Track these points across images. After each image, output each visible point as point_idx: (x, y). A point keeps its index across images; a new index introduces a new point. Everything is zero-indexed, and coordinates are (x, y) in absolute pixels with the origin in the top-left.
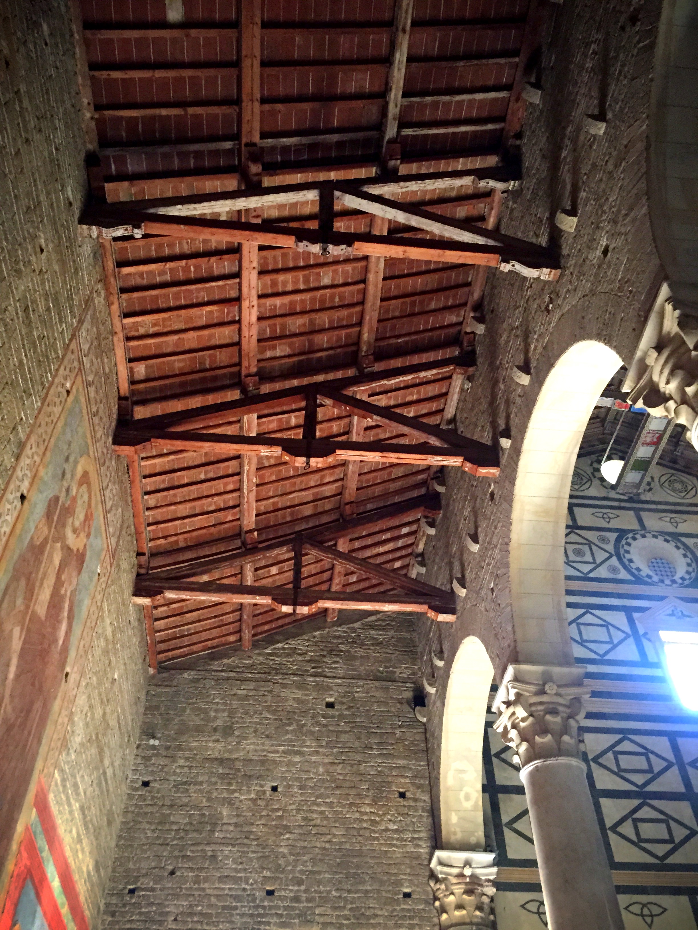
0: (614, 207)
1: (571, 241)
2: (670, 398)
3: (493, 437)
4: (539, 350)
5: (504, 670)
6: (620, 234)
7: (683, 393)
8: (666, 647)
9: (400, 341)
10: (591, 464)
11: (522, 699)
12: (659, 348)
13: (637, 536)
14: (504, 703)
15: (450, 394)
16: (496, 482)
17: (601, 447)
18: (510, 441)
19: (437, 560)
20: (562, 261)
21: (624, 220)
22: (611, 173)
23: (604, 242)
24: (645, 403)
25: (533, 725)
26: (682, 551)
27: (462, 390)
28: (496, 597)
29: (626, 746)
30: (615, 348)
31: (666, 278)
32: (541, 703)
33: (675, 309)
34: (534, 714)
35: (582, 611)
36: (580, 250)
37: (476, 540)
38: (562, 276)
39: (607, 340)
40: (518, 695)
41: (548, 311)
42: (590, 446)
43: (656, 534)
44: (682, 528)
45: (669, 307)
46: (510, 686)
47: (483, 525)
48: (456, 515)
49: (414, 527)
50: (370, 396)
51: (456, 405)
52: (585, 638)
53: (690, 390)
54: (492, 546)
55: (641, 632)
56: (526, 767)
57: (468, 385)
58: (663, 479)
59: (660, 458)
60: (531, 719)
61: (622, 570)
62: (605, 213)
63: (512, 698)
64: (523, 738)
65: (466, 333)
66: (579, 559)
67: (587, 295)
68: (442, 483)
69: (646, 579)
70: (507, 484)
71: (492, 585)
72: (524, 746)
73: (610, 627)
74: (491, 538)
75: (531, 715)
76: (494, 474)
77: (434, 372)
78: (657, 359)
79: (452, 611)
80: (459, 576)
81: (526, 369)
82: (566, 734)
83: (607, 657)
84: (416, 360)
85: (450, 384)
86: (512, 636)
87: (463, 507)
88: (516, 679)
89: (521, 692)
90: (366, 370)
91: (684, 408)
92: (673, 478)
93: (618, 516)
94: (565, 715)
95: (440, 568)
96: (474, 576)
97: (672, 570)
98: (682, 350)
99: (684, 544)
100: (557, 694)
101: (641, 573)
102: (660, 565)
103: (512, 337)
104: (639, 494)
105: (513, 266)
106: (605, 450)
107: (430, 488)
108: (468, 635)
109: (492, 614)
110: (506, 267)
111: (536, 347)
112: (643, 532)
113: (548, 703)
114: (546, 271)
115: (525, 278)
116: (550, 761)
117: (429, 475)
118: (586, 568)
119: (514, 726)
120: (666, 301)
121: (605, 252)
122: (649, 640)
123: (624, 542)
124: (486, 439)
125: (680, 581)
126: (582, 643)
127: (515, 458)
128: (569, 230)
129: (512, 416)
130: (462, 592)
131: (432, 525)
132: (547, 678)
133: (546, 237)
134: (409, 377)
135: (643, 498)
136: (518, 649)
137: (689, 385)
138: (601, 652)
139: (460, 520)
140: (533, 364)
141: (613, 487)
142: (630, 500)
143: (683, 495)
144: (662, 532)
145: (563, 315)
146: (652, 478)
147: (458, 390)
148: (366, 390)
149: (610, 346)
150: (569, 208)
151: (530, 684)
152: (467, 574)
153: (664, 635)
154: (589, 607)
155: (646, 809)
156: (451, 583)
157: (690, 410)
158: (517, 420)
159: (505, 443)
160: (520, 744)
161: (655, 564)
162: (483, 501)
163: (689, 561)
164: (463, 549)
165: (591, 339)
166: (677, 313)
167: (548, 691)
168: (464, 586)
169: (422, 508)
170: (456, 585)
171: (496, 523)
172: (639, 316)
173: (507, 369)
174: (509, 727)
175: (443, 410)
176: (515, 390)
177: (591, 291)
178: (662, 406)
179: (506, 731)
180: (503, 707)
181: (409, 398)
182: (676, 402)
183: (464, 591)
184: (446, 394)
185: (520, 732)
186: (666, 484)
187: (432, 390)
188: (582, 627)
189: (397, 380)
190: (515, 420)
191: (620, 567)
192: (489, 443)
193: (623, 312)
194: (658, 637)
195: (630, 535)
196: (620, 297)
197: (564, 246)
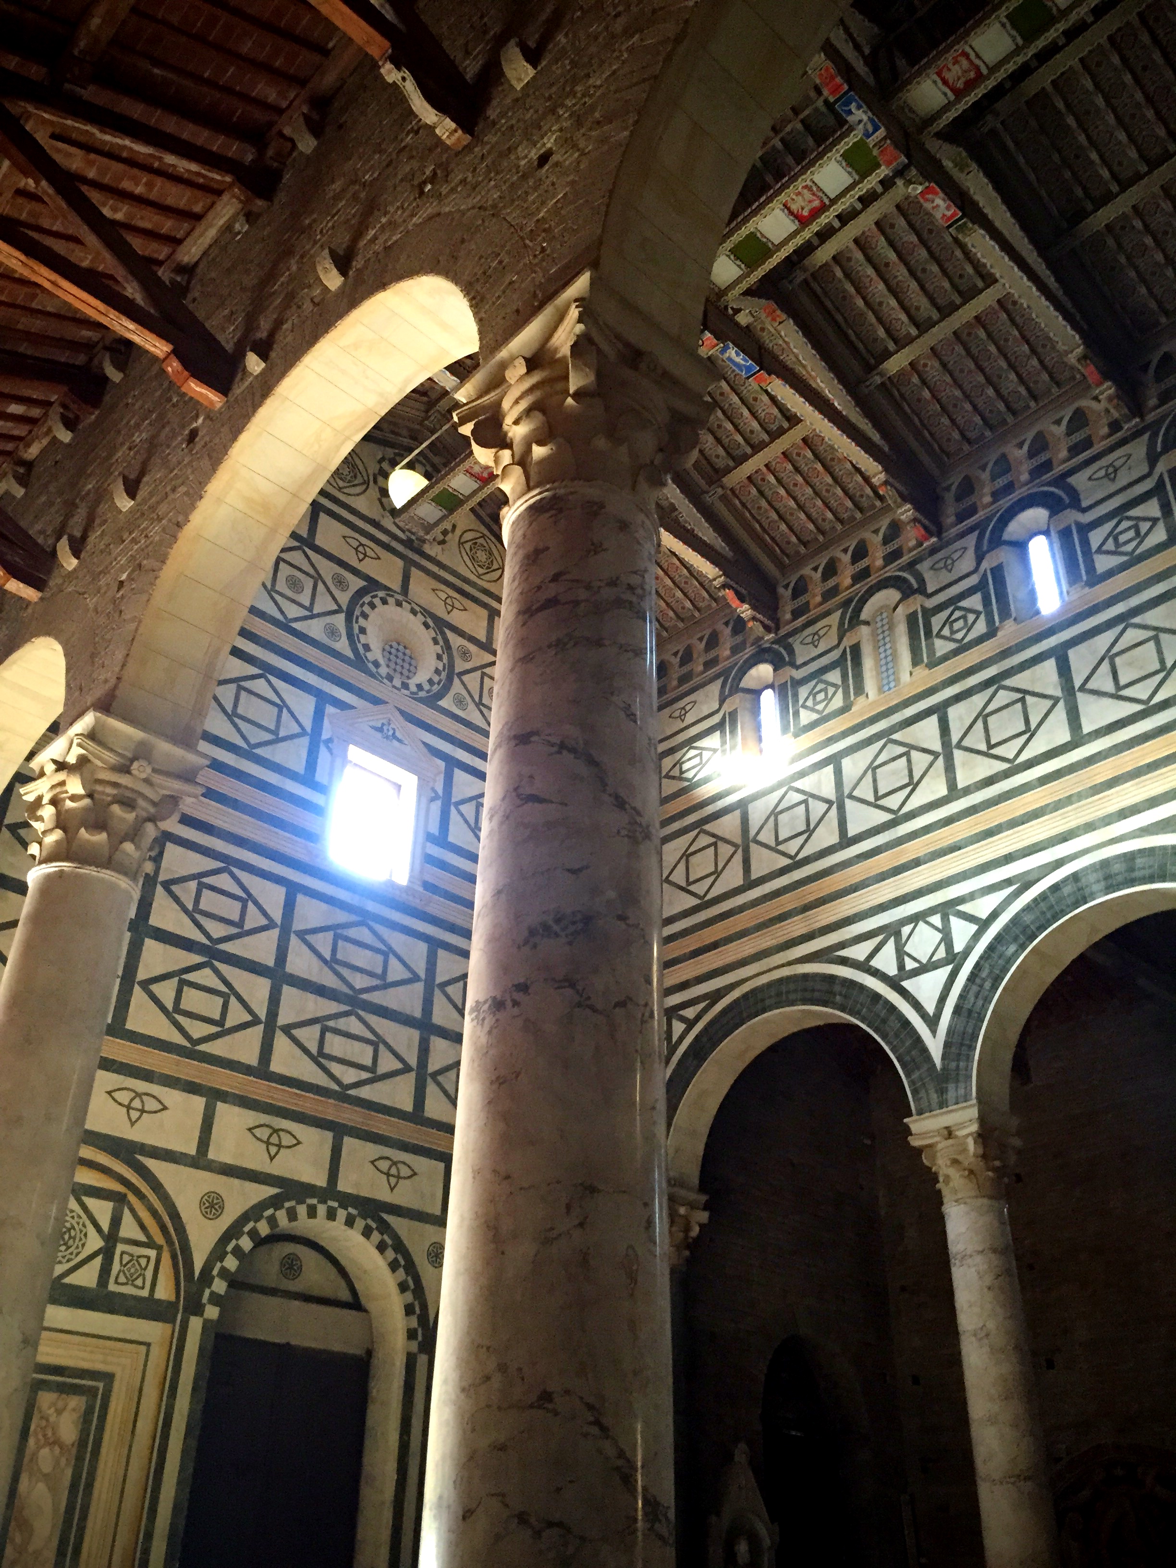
0: (591, 96)
1: (508, 101)
2: (508, 445)
3: (239, 341)
4: (378, 247)
5: (80, 715)
6: (575, 147)
7: (528, 451)
8: (348, 770)
9: (156, 71)
10: (380, 461)
11: (87, 769)
12: (533, 363)
13: (391, 600)
14: (55, 762)
15: (204, 222)
16: (208, 417)
17: (406, 441)
18: (263, 365)
19: (52, 488)
20: (481, 126)
21: (591, 129)
22: (613, 36)
23: (549, 142)
24: (473, 432)
25: (86, 809)
26: (438, 649)
27: (228, 228)
28: (123, 597)
29: (223, 881)
30: (480, 321)
31: (595, 265)
32: (115, 785)
33: (580, 321)
34: (96, 796)
35: (255, 671)
36: (512, 127)
37: (131, 491)
38: (468, 148)
39: (477, 302)
40: (83, 761)
41: (422, 193)
42: (393, 432)
43: (418, 609)
44: (457, 618)
45: (574, 313)
46: (76, 741)
47: (156, 474)
48: (119, 432)
49: (36, 412)
50: (54, 136)
51: (206, 246)
52: (240, 711)
53: (539, 452)
54: (154, 516)
55: (325, 736)
56: (44, 866)
57: (240, 226)
58: (469, 536)
59: (480, 504)
60: (87, 801)
61: (344, 638)
62: (574, 97)
63: (72, 759)
64: (61, 823)
65: (281, 134)
66: (289, 593)
67: (485, 209)
68: (120, 366)
69: (370, 666)
70: (225, 430)
71: (124, 577)
72: (57, 835)
73: (285, 710)
74: (158, 503)
75: (90, 795)
76: (212, 402)
77: (194, 167)
78: (521, 379)
79: (37, 584)
80: (78, 534)
81: (343, 264)
82: (132, 841)
83: (258, 751)
84: (171, 125)
85: (213, 204)
86: (117, 669)
87: (138, 426)
88: (92, 735)
89: (90, 757)
90: (67, 86)
91: (518, 470)
92: (481, 541)
93: (379, 558)
94: (144, 814)
95: (51, 504)
96: (102, 546)
97: (412, 669)
98: (559, 386)
99: (446, 641)
100: (147, 781)
101: (368, 654)
102: (400, 654)
103: (349, 195)
104: (424, 541)
105: (404, 79)
106: (411, 450)
107: (96, 361)
108: (48, 634)
109: (102, 620)
110: (391, 74)
111: (375, 238)
112: (400, 598)
113: (126, 788)
114: (449, 124)
115: (411, 113)
116: (86, 871)
117: (103, 338)
118: (293, 611)
119: (54, 802)
120: (576, 301)
121: (544, 159)
122: (330, 750)
123: (367, 599)
124: (227, 338)
125: (413, 688)
126: (232, 716)
127: (258, 395)
128: (514, 82)
129: (285, 326)
130: (70, 563)
131: (70, 424)
132: (142, 752)
133: (478, 66)
134: (142, 149)
135: (429, 549)
136: (117, 693)
137: (540, 443)
138: (253, 741)
139: (122, 444)
140: (357, 263)
141: (394, 512)
142: (408, 544)
143: (481, 571)
144: (425, 610)
145: (439, 214)
146: (454, 527)
147: (221, 222)
148: (52, 123)
149: (475, 314)
150: (532, 44)
151: (111, 750)
152: (92, 538)
153: (354, 752)
154: (268, 669)
155: (207, 971)
156: (58, 539)
157: (523, 479)
158: (289, 338)
159: (254, 364)
160: (51, 830)
161: (393, 651)
162: (174, 436)
163: (441, 668)
164: (102, 495)
165: (456, 284)
166: (581, 327)
167: (134, 772)
168: (76, 554)
169: (66, 389)
170: (63, 547)
171: (180, 481)
172: (535, 295)
173: (315, 242)
174: (45, 800)
175: (179, 242)
176: (309, 286)
177: (494, 206)
178: (494, 450)
179: (38, 803)
180: (50, 768)
181: (126, 185)
182: (513, 455)
183: (75, 562)
184: (198, 218)
185: (58, 814)
186: (467, 546)
187: (178, 197)
188: (243, 694)
189: (118, 141)
190: (286, 337)
191: (343, 631)
192: (229, 347)
193: (517, 274)
194: (345, 751)
195: (381, 594)
196: (526, 246)
197: (494, 103)
